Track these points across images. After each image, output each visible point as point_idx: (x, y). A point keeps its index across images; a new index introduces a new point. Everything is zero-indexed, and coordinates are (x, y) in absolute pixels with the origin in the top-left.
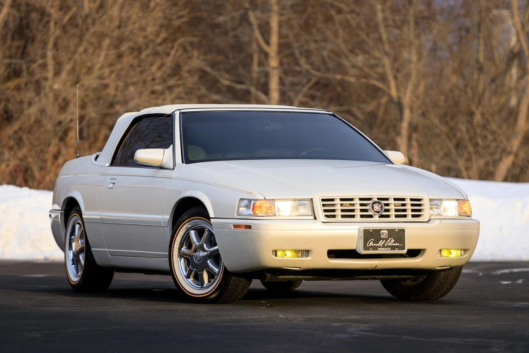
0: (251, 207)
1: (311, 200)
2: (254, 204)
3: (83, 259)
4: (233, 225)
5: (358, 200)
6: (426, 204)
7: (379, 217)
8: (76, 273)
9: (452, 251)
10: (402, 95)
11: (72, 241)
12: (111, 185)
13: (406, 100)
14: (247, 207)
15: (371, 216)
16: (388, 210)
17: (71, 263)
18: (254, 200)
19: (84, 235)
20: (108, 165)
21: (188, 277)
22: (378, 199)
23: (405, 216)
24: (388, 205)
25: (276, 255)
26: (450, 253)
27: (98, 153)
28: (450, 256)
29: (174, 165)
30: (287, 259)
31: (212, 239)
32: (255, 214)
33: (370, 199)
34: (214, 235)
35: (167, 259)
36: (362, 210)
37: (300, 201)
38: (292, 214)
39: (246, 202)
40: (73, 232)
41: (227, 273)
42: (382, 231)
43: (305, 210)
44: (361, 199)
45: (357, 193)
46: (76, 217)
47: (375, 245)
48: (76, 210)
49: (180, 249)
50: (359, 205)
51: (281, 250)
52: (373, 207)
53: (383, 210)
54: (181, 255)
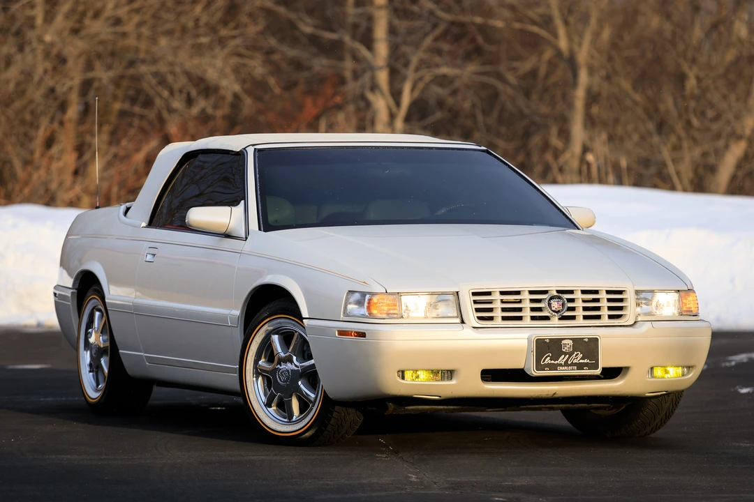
0: (366, 304)
1: (456, 294)
2: (370, 300)
3: (106, 364)
4: (338, 331)
5: (527, 293)
6: (630, 297)
7: (559, 319)
8: (95, 384)
9: (668, 369)
10: (576, 48)
11: (89, 335)
12: (149, 258)
13: (582, 56)
14: (360, 303)
15: (547, 318)
16: (573, 309)
17: (88, 369)
18: (369, 293)
19: (107, 329)
20: (144, 224)
21: (268, 405)
22: (558, 291)
23: (598, 317)
24: (572, 300)
25: (403, 378)
26: (667, 372)
27: (128, 204)
28: (666, 376)
29: (247, 232)
30: (420, 383)
31: (305, 348)
32: (371, 315)
33: (545, 292)
34: (308, 342)
35: (237, 375)
36: (533, 309)
37: (440, 296)
38: (428, 315)
39: (357, 296)
40: (90, 323)
41: (328, 402)
42: (564, 342)
43: (449, 310)
44: (531, 292)
45: (525, 283)
46: (96, 300)
47: (553, 362)
48: (95, 290)
49: (256, 362)
50: (528, 301)
51: (410, 370)
52: (550, 305)
53: (566, 308)
54: (258, 372)
